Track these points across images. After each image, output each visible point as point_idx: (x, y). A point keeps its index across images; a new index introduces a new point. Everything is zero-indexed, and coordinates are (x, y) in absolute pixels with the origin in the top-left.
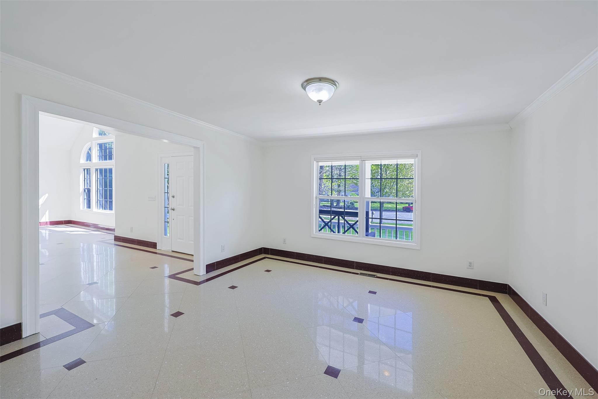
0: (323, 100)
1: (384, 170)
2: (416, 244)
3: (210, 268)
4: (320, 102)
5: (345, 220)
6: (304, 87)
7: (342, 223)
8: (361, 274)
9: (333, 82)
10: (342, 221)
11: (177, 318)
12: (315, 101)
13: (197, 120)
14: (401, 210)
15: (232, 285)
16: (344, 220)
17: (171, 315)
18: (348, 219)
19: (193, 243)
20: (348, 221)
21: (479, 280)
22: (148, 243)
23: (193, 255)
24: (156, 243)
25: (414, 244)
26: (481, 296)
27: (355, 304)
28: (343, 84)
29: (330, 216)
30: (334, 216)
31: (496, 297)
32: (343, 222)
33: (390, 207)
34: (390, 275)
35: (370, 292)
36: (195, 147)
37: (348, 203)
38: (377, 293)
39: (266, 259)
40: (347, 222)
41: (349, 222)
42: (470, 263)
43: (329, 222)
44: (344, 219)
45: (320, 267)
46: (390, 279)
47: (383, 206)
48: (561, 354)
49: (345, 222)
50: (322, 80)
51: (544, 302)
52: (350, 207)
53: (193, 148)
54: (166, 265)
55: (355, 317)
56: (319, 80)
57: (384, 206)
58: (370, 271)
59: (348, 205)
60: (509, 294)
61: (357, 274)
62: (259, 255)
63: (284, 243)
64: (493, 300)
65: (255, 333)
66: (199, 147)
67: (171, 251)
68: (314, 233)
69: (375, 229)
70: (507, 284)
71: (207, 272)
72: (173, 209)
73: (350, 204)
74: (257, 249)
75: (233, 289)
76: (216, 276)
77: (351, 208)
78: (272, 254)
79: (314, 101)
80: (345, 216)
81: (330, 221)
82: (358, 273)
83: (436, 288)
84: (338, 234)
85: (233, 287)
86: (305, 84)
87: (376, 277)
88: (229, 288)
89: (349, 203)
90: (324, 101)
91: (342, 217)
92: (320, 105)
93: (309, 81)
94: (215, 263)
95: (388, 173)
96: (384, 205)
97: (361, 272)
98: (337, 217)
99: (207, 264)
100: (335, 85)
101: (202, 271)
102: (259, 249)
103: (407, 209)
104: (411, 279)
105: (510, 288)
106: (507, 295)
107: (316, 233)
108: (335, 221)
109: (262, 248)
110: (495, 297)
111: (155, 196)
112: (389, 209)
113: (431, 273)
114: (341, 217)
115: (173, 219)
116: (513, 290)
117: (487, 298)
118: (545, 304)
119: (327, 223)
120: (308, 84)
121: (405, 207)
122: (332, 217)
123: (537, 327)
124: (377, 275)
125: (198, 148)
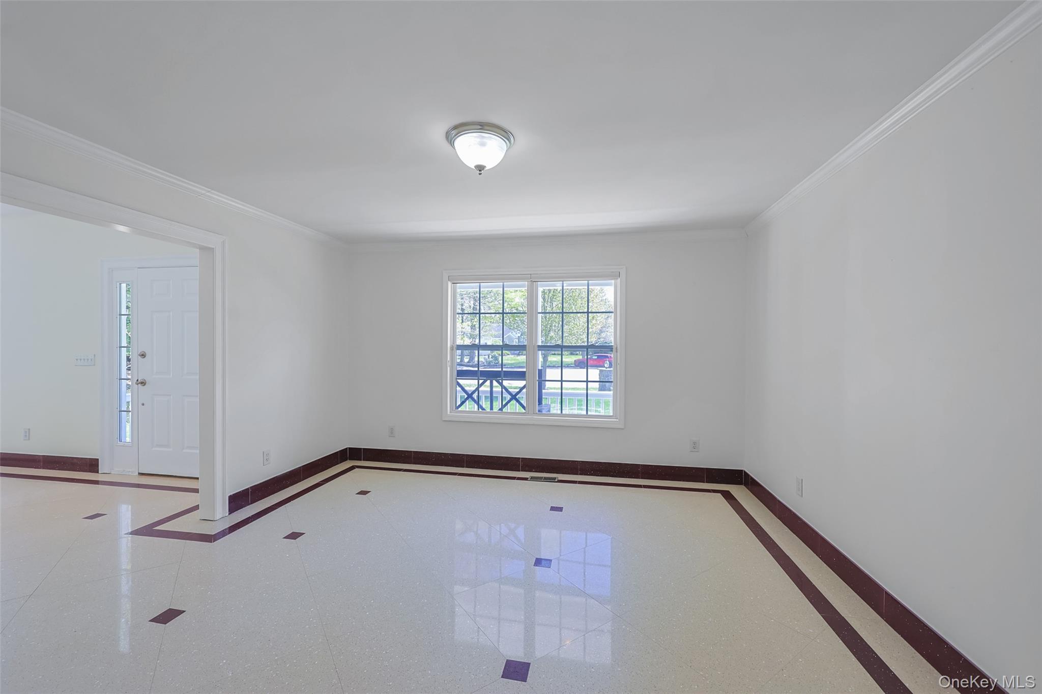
0: (485, 167)
1: (549, 300)
2: (618, 420)
3: (237, 501)
4: (480, 168)
5: (503, 387)
6: (450, 138)
7: (497, 392)
8: (533, 479)
9: (504, 133)
10: (497, 388)
11: (167, 624)
12: (470, 166)
13: (209, 190)
14: (572, 365)
15: (291, 532)
16: (500, 387)
17: (151, 621)
18: (508, 385)
19: (198, 451)
20: (507, 388)
21: (706, 469)
22: (75, 460)
23: (198, 478)
24: (98, 459)
25: (615, 420)
26: (711, 492)
27: (520, 532)
28: (522, 140)
29: (477, 381)
30: (483, 381)
31: (730, 491)
32: (501, 390)
33: (556, 361)
34: (577, 474)
35: (553, 509)
36: (203, 249)
37: (489, 358)
38: (563, 509)
39: (357, 469)
40: (507, 390)
41: (510, 390)
42: (695, 443)
43: (474, 392)
44: (501, 384)
45: (460, 473)
46: (579, 481)
47: (547, 360)
48: (825, 565)
49: (503, 390)
50: (486, 128)
51: (799, 491)
52: (491, 364)
53: (198, 250)
54: (123, 506)
55: (537, 558)
56: (480, 127)
57: (549, 360)
58: (546, 472)
59: (488, 360)
60: (746, 485)
61: (526, 479)
62: (341, 463)
63: (390, 436)
64: (727, 496)
65: (354, 623)
66: (213, 248)
67: (137, 473)
68: (449, 413)
69: (549, 398)
70: (742, 470)
71: (231, 511)
72: (142, 383)
73: (492, 358)
74: (337, 452)
75: (295, 539)
76: (252, 516)
77: (494, 365)
78: (367, 459)
79: (470, 168)
80: (502, 380)
81: (477, 389)
82: (528, 478)
83: (649, 488)
84: (492, 411)
85: (294, 536)
86: (454, 132)
87: (556, 480)
88: (285, 539)
89: (490, 356)
90: (487, 169)
91: (498, 382)
92: (480, 174)
93: (461, 128)
94: (248, 489)
95: (554, 305)
96: (549, 358)
97: (532, 475)
98: (488, 383)
99: (232, 494)
100: (509, 140)
101: (221, 508)
102: (340, 451)
103: (580, 362)
104: (611, 478)
105: (746, 474)
106: (743, 486)
107: (451, 412)
108: (486, 388)
109: (347, 448)
110: (728, 491)
111: (95, 355)
112: (554, 364)
113: (639, 465)
114: (496, 381)
115: (143, 405)
116: (752, 478)
117: (720, 494)
118: (801, 495)
119: (470, 393)
120: (458, 135)
121: (579, 360)
122: (481, 381)
123: (789, 530)
124: (558, 478)
125: (211, 250)
